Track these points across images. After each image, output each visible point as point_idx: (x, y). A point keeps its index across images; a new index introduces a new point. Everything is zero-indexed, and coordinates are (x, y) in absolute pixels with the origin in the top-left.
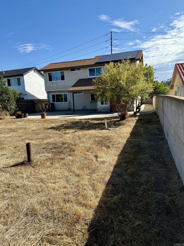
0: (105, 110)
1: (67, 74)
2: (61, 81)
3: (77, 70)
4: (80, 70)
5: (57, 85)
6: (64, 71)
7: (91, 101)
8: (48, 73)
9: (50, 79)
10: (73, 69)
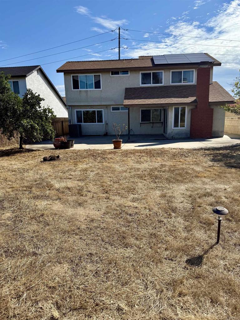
0: (179, 136)
1: (104, 79)
2: (94, 89)
3: (123, 74)
4: (128, 74)
5: (87, 95)
6: (100, 74)
7: (141, 122)
8: (72, 75)
9: (76, 86)
10: (115, 72)
